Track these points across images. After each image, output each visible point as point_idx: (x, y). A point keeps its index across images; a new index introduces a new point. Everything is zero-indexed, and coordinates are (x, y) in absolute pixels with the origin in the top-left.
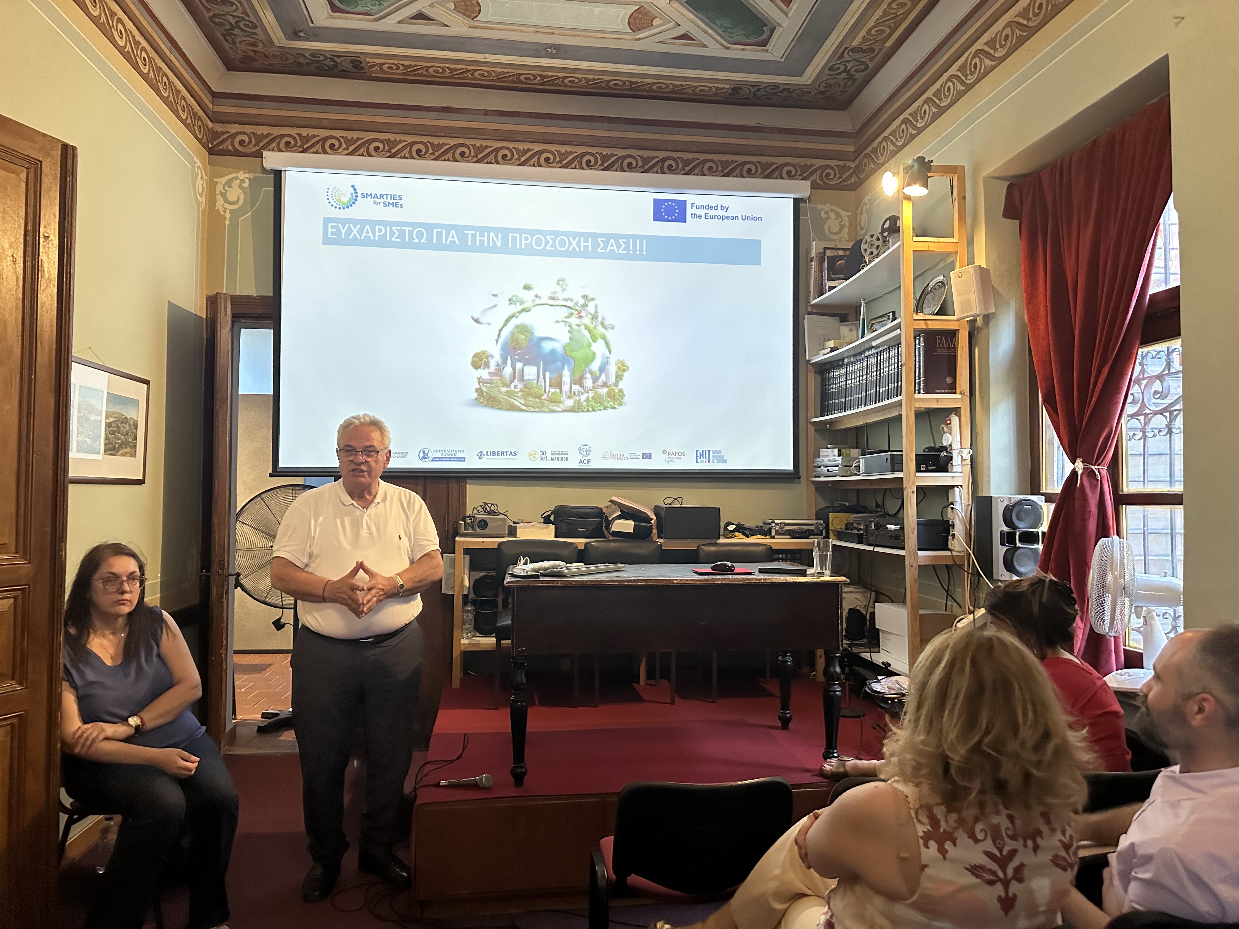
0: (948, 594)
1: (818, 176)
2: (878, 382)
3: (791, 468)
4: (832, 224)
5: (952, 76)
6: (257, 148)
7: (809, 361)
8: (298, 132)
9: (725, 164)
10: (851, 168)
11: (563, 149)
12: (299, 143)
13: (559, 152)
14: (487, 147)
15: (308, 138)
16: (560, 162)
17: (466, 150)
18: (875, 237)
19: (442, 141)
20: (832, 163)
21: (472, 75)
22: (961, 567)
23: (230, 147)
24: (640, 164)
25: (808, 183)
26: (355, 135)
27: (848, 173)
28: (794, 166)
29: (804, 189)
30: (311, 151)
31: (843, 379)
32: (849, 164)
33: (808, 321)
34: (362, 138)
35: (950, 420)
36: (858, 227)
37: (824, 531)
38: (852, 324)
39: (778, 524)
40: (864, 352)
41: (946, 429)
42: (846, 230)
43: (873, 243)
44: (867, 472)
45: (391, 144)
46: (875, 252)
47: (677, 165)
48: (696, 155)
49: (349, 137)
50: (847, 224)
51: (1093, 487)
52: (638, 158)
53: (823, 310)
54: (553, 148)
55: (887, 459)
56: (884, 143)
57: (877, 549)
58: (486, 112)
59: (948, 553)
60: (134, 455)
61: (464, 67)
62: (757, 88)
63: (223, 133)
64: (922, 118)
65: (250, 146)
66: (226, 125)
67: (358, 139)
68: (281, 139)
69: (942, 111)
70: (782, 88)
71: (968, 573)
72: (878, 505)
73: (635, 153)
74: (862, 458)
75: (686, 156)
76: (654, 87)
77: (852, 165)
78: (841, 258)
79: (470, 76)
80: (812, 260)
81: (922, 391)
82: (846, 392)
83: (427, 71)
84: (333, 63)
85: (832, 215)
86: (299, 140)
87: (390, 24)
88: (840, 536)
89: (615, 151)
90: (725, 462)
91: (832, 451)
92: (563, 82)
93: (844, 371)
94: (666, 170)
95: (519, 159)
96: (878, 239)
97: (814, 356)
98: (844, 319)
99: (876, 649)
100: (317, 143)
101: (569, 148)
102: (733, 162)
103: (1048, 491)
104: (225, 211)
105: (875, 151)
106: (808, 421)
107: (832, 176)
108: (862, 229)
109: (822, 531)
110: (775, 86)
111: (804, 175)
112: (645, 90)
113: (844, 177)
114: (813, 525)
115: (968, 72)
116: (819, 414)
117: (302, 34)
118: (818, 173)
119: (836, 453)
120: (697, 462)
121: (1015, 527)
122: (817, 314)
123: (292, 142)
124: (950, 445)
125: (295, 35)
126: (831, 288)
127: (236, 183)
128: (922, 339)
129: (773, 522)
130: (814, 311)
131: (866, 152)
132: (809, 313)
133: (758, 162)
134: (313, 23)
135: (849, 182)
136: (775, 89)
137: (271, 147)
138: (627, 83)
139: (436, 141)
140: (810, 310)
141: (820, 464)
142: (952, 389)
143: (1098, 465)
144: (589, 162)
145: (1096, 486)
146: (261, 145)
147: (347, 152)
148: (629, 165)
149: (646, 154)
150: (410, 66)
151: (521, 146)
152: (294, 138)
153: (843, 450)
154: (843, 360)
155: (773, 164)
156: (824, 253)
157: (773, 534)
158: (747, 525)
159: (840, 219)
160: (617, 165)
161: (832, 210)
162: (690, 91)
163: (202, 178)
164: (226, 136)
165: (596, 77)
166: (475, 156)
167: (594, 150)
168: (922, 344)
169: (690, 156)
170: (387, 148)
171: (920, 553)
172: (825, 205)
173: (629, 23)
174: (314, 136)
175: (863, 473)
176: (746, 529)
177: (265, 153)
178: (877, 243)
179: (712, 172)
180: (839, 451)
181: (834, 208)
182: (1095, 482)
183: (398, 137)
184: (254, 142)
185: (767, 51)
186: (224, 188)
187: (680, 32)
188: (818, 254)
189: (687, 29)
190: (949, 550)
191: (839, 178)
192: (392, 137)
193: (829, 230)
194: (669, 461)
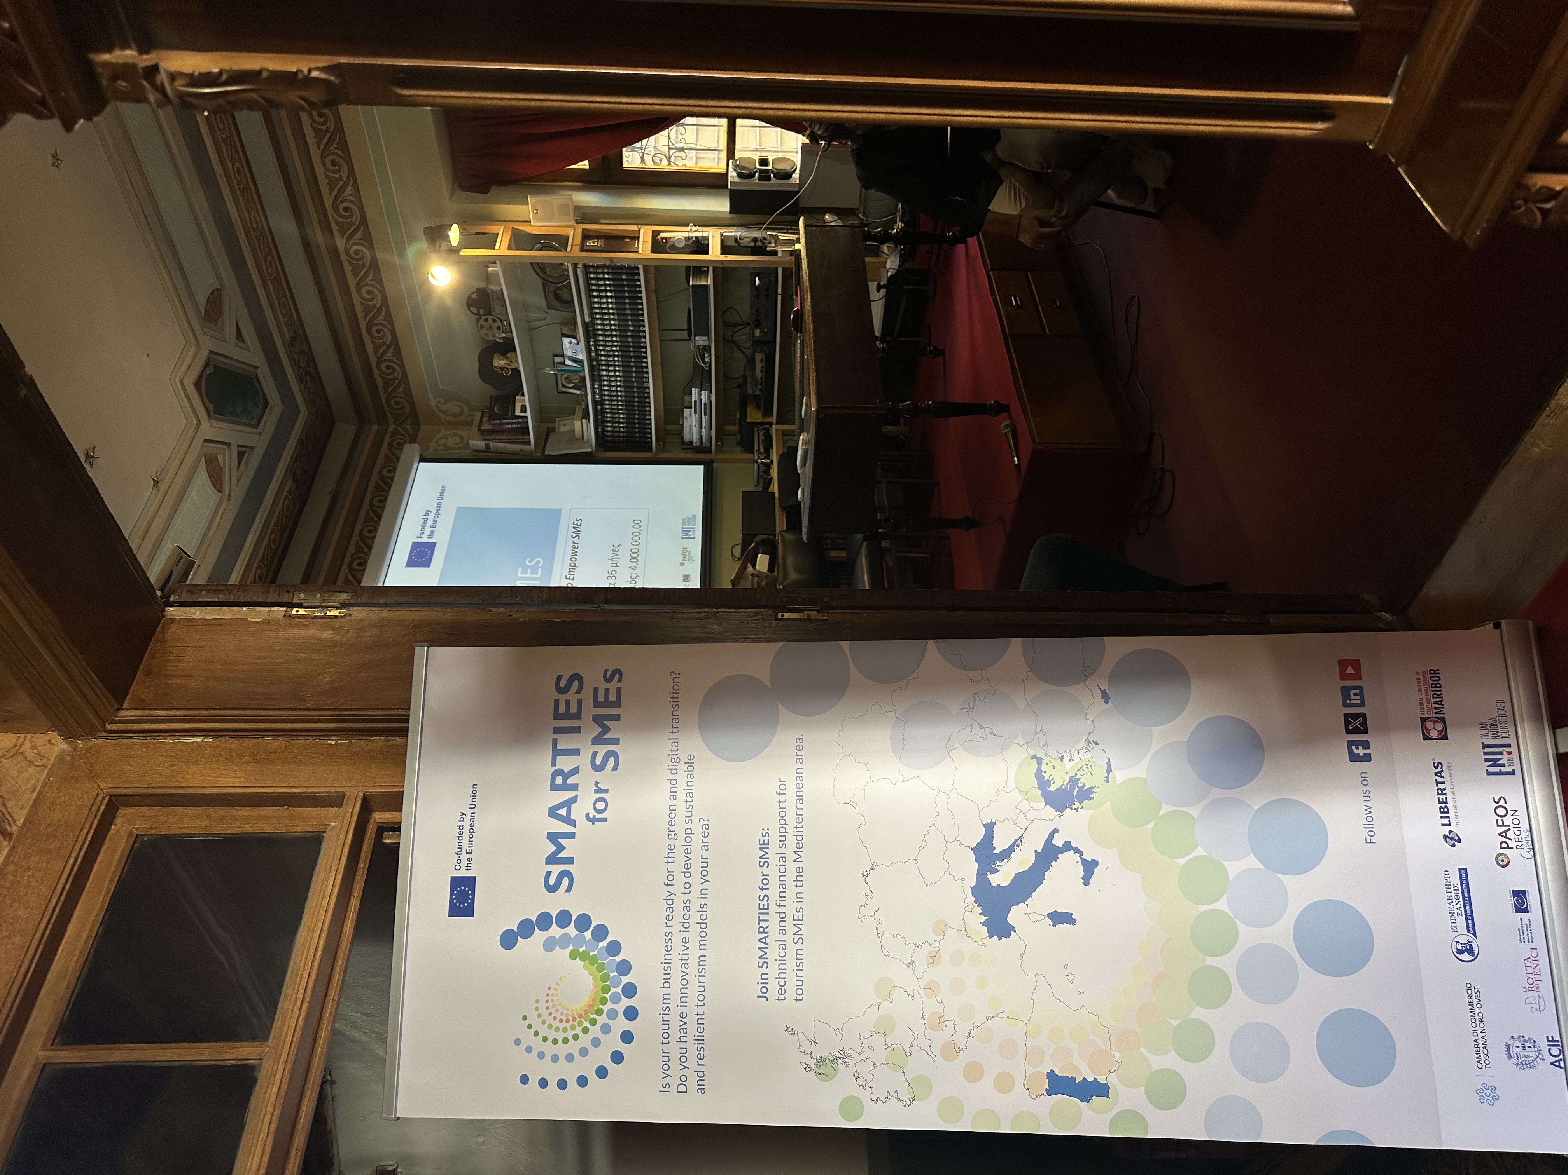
3: (702, 468)
7: (592, 447)
10: (396, 426)
25: (405, 453)
28: (384, 467)
29: (411, 457)
32: (391, 428)
33: (551, 453)
35: (663, 238)
39: (759, 457)
41: (671, 240)
48: (352, 543)
56: (383, 366)
64: (373, 298)
69: (375, 267)
70: (304, 439)
74: (694, 340)
75: (351, 549)
77: (393, 424)
80: (488, 446)
82: (628, 398)
90: (694, 517)
94: (363, 567)
97: (589, 442)
102: (367, 513)
105: (387, 384)
107: (402, 440)
113: (405, 431)
118: (395, 450)
119: (688, 409)
120: (694, 538)
122: (547, 443)
124: (685, 237)
126: (523, 409)
129: (757, 461)
131: (384, 401)
132: (542, 450)
133: (372, 493)
135: (411, 428)
136: (304, 445)
140: (538, 450)
141: (698, 439)
155: (376, 484)
157: (769, 461)
175: (708, 340)
179: (374, 531)
180: (685, 407)
181: (435, 440)
185: (272, 406)
189: (235, 443)
194: (693, 561)
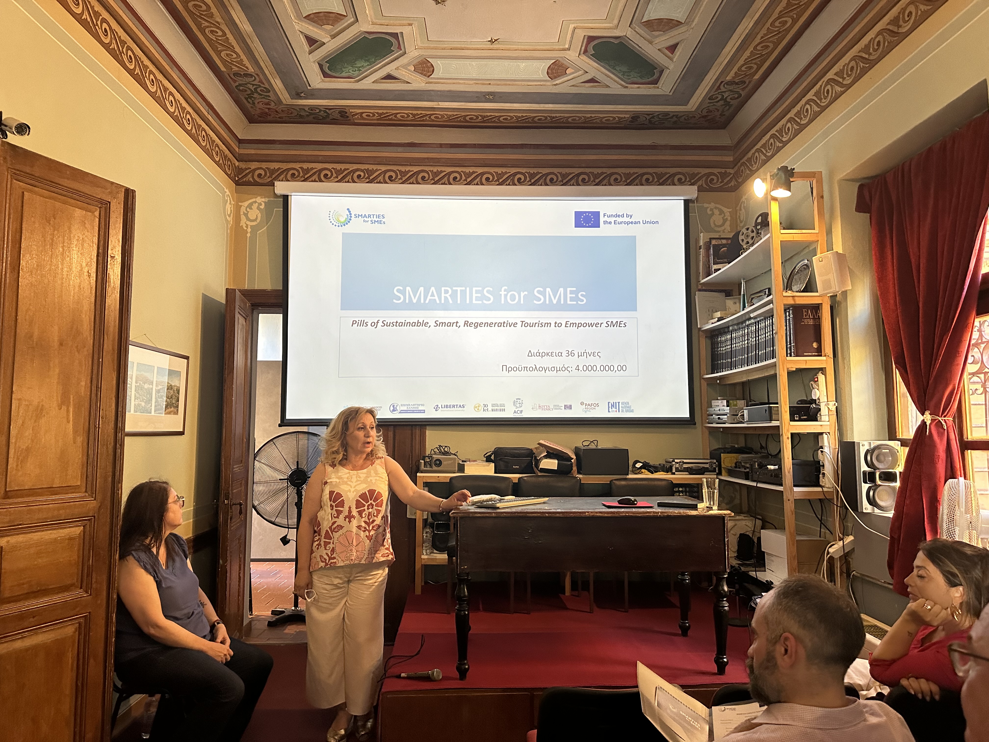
0: (821, 523)
1: (704, 181)
2: (757, 346)
3: (688, 416)
4: (717, 219)
5: (811, 100)
6: (270, 179)
7: (700, 328)
8: (300, 166)
9: (628, 175)
10: (731, 174)
11: (499, 170)
12: (301, 174)
13: (496, 173)
14: (442, 172)
15: (308, 170)
16: (498, 180)
17: (426, 175)
18: (750, 230)
19: (408, 168)
20: (716, 171)
21: (430, 117)
22: (830, 501)
23: (251, 179)
24: (560, 179)
25: (695, 187)
26: (342, 166)
27: (729, 178)
28: (683, 174)
29: (692, 192)
30: (310, 180)
31: (729, 343)
32: (728, 171)
33: (698, 297)
34: (348, 169)
35: (817, 378)
36: (739, 221)
37: (717, 469)
38: (736, 298)
39: (677, 463)
40: (745, 321)
41: (814, 386)
42: (728, 223)
43: (748, 234)
44: (749, 421)
45: (370, 172)
46: (751, 242)
47: (589, 178)
48: (604, 170)
49: (339, 168)
50: (729, 218)
51: (941, 435)
52: (559, 175)
53: (711, 288)
54: (492, 170)
55: (766, 410)
56: (757, 154)
57: (760, 485)
58: (441, 145)
59: (819, 489)
60: (176, 413)
61: (423, 112)
62: (651, 116)
63: (246, 169)
64: (786, 134)
65: (266, 178)
66: (248, 163)
67: (345, 170)
68: (289, 171)
69: (802, 128)
70: (671, 115)
71: (837, 506)
72: (762, 447)
73: (556, 170)
74: (746, 409)
75: (596, 171)
76: (570, 120)
77: (732, 171)
78: (724, 246)
79: (428, 119)
80: (700, 248)
81: (793, 354)
82: (731, 354)
83: (396, 117)
84: (326, 114)
85: (717, 212)
86: (301, 172)
87: (367, 84)
88: (731, 473)
89: (540, 170)
90: (632, 411)
91: (722, 402)
92: (499, 119)
93: (729, 337)
94: (580, 183)
95: (466, 180)
96: (753, 232)
97: (705, 324)
98: (728, 294)
99: (763, 569)
100: (315, 173)
101: (504, 170)
102: (634, 173)
103: (904, 437)
104: (247, 227)
105: (749, 160)
106: (701, 378)
107: (715, 181)
108: (741, 222)
109: (715, 469)
110: (666, 114)
111: (692, 181)
112: (563, 122)
113: (725, 181)
114: (707, 463)
115: (822, 97)
116: (710, 372)
117: (302, 95)
118: (704, 179)
119: (726, 404)
120: (610, 412)
121: (875, 468)
122: (705, 291)
123: (297, 174)
124: (819, 399)
125: (298, 96)
126: (716, 270)
127: (255, 206)
128: (791, 312)
129: (673, 461)
130: (703, 288)
131: (742, 161)
132: (700, 290)
133: (654, 173)
134: (310, 86)
135: (730, 185)
136: (666, 116)
137: (281, 178)
138: (549, 118)
139: (403, 169)
140: (700, 288)
141: (712, 413)
142: (819, 352)
143: (944, 417)
144: (519, 179)
145: (943, 434)
146: (274, 176)
147: (337, 180)
148: (551, 180)
149: (565, 171)
150: (383, 113)
151: (467, 170)
152: (298, 171)
153: (731, 402)
154: (728, 327)
155: (666, 173)
156: (710, 242)
157: (674, 471)
158: (652, 463)
159: (723, 215)
160: (542, 180)
161: (716, 208)
162: (598, 121)
163: (230, 203)
164: (248, 171)
165: (524, 115)
166: (433, 179)
167: (523, 170)
168: (791, 316)
169: (600, 171)
170: (367, 175)
171: (796, 489)
172: (710, 204)
173: (548, 73)
174: (312, 169)
175: (747, 421)
176: (650, 466)
177: (277, 183)
178: (752, 235)
179: (617, 182)
180: (727, 402)
181: (718, 206)
182: (942, 430)
183: (375, 167)
184: (268, 174)
185: (658, 88)
186: (246, 210)
187: (588, 77)
188: (705, 243)
189: (594, 75)
190: (820, 486)
191: (721, 182)
192: (370, 167)
193: (715, 224)
194: (586, 411)
